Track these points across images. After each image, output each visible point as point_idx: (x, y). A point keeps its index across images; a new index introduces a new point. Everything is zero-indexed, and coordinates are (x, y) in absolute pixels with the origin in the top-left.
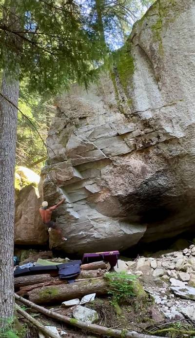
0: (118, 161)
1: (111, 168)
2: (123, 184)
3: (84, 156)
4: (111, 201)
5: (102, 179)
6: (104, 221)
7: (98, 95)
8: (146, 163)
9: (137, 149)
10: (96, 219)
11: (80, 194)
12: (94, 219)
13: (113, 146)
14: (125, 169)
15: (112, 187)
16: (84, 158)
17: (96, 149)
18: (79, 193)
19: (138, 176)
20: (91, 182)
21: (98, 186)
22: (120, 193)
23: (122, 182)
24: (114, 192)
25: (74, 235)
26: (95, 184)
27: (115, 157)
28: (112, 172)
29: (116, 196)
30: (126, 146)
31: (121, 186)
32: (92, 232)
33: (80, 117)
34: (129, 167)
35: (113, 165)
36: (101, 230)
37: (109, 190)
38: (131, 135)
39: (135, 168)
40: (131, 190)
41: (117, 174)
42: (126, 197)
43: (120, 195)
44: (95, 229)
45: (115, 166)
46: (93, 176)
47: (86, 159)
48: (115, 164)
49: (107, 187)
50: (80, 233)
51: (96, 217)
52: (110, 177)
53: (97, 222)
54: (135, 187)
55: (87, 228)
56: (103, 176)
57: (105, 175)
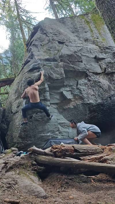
0: (93, 77)
1: (86, 81)
2: (94, 95)
3: (73, 64)
4: (81, 108)
5: (78, 89)
6: (68, 126)
7: (73, 32)
8: (111, 83)
9: (107, 72)
10: (62, 123)
11: (56, 98)
12: (61, 123)
13: (91, 65)
14: (97, 84)
15: (85, 96)
16: (72, 66)
17: (82, 62)
18: (55, 96)
19: (106, 91)
20: (68, 89)
21: (72, 93)
22: (91, 101)
23: (93, 93)
24: (87, 100)
25: (44, 135)
26: (70, 92)
27: (91, 74)
28: (86, 84)
29: (88, 103)
30: (99, 68)
31: (92, 96)
32: (57, 135)
33: (59, 40)
34: (100, 83)
35: (88, 79)
36: (64, 134)
37: (82, 98)
38: (103, 61)
39: (104, 85)
40: (99, 101)
41: (90, 87)
42: (95, 105)
43: (92, 103)
44: (60, 133)
45: (89, 81)
46: (71, 84)
47: (73, 68)
48: (90, 78)
49: (81, 95)
50: (48, 134)
51: (63, 122)
52: (84, 87)
53: (62, 126)
54: (103, 99)
55: (55, 130)
56: (79, 86)
57: (81, 85)
